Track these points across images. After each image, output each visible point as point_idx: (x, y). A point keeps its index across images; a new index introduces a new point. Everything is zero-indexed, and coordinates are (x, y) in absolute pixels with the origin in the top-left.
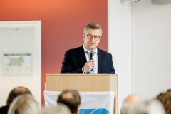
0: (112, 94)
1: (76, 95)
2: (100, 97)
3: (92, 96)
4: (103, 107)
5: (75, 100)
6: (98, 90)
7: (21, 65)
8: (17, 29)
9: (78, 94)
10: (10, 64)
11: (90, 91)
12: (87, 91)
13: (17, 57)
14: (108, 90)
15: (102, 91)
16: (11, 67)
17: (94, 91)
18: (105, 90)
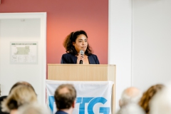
0: (110, 83)
1: (72, 89)
2: (98, 86)
3: (91, 85)
5: (71, 94)
6: (97, 80)
7: (27, 53)
8: (24, 20)
9: (73, 88)
10: (17, 53)
11: (89, 80)
12: (87, 80)
13: (24, 46)
14: (106, 80)
15: (100, 80)
16: (18, 56)
17: (92, 80)
18: (103, 80)
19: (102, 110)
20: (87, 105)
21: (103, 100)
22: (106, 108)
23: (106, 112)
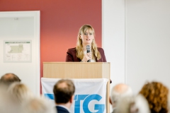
0: (105, 81)
1: (71, 85)
2: (93, 84)
3: (86, 83)
4: (96, 93)
5: (69, 89)
7: (21, 52)
8: (17, 19)
10: (11, 52)
11: (84, 78)
12: (82, 78)
13: (18, 45)
14: (101, 77)
15: (95, 78)
16: (12, 54)
17: (87, 78)
19: (97, 107)
20: (82, 102)
21: (97, 97)
22: (101, 105)
23: (101, 109)
